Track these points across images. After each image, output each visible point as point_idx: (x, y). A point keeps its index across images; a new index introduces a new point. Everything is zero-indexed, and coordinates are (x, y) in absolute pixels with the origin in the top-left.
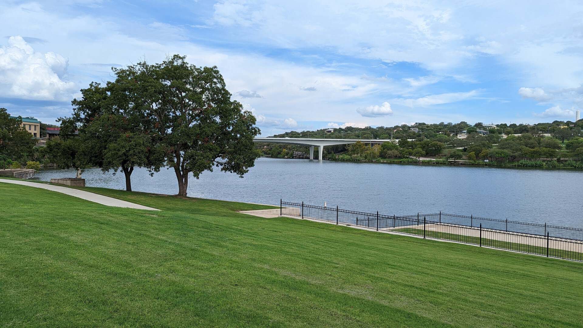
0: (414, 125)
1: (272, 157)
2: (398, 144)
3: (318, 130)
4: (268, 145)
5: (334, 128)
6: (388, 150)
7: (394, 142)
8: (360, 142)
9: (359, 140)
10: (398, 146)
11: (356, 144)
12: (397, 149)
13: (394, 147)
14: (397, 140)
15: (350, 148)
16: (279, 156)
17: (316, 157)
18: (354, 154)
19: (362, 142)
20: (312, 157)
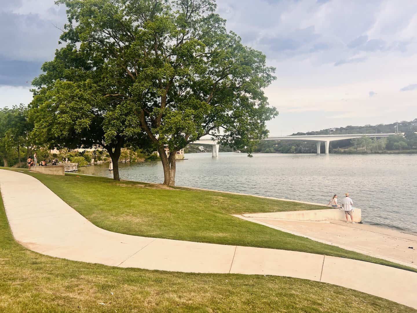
0: (414, 121)
1: (282, 153)
2: (404, 137)
3: (321, 131)
4: (278, 144)
5: (336, 128)
6: (395, 142)
7: (400, 134)
8: (365, 136)
9: (364, 135)
10: (405, 139)
11: (362, 138)
12: (404, 141)
13: (401, 139)
14: (403, 133)
15: (355, 143)
16: (288, 152)
17: (323, 151)
18: (360, 147)
19: (367, 137)
20: (319, 151)
